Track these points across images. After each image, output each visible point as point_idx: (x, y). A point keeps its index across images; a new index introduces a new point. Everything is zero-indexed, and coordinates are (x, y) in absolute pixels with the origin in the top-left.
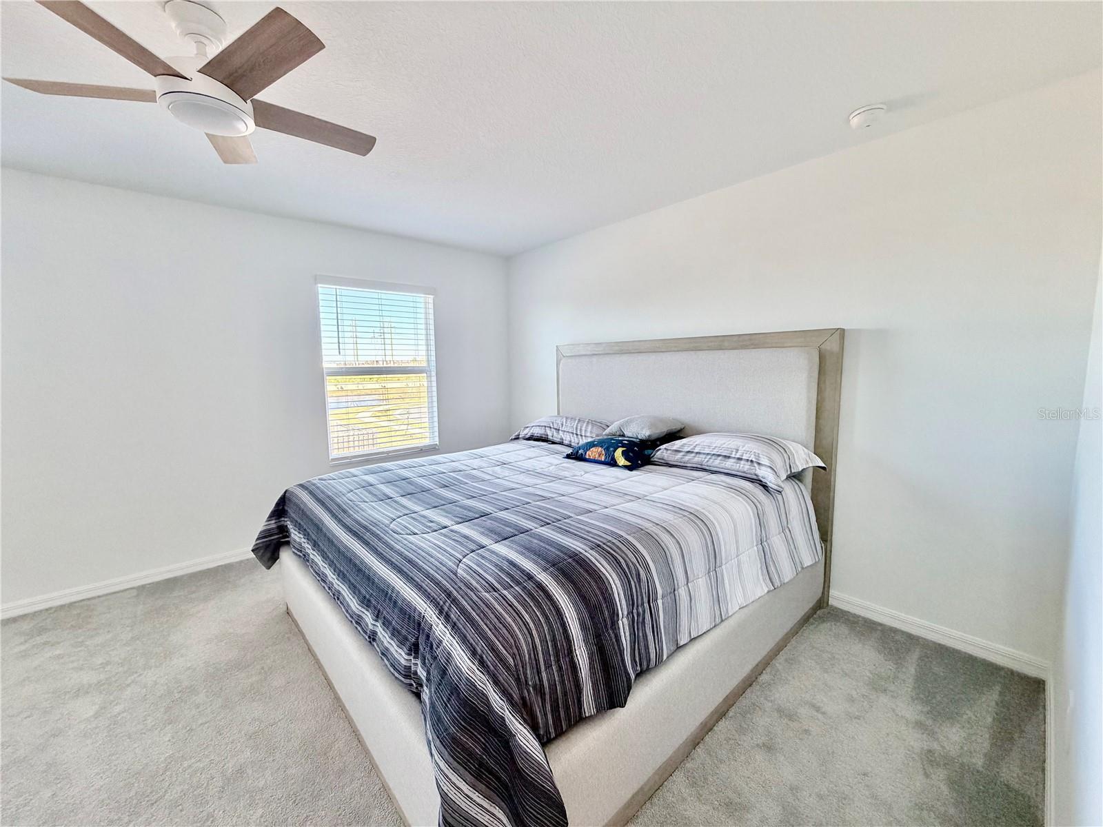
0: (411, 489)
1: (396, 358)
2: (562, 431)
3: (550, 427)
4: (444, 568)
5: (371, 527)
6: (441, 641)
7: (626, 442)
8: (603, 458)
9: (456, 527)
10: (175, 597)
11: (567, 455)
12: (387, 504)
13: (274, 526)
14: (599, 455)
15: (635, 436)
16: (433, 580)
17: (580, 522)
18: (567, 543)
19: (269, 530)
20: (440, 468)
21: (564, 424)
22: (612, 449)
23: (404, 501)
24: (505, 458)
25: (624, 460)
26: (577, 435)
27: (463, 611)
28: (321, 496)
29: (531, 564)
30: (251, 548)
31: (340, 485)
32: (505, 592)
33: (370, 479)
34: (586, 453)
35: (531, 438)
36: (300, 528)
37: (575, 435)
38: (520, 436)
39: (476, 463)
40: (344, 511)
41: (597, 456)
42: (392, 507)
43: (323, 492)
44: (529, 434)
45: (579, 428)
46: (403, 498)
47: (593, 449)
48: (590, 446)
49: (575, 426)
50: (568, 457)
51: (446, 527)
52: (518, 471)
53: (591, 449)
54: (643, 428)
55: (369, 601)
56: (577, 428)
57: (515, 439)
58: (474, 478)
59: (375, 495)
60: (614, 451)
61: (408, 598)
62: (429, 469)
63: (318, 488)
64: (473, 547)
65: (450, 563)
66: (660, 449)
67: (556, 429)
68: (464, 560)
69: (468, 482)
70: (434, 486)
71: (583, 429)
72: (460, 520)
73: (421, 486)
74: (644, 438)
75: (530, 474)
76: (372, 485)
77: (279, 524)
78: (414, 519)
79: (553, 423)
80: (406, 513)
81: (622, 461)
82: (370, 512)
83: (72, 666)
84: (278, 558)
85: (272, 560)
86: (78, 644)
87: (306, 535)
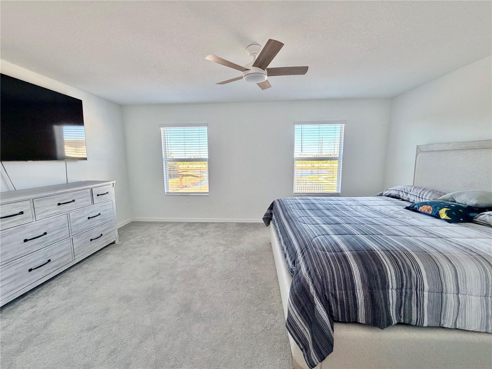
0: (313, 207)
1: (323, 154)
2: (409, 194)
3: (402, 191)
4: (309, 237)
5: (292, 218)
6: (299, 262)
7: (453, 206)
8: (430, 213)
9: (322, 225)
11: (406, 207)
12: (302, 212)
13: (269, 212)
14: (428, 210)
15: (464, 203)
16: (303, 240)
17: (387, 239)
18: (370, 244)
19: (268, 213)
20: (331, 202)
21: (412, 190)
22: (438, 208)
23: (308, 212)
24: (367, 203)
25: (446, 215)
26: (419, 197)
27: (309, 253)
28: (282, 204)
29: (345, 247)
30: (262, 218)
31: (289, 201)
32: (328, 253)
33: (300, 201)
34: (419, 208)
35: (389, 196)
36: (275, 214)
37: (418, 198)
38: (383, 194)
39: (349, 203)
40: (286, 211)
41: (426, 211)
42: (303, 213)
43: (283, 203)
44: (388, 194)
45: (422, 193)
46: (308, 211)
47: (425, 206)
48: (423, 204)
49: (419, 192)
50: (407, 208)
51: (318, 224)
52: (369, 210)
53: (423, 206)
54: (471, 199)
55: (286, 243)
56: (420, 194)
57: (380, 195)
58: (345, 209)
59: (299, 207)
60: (440, 210)
61: (294, 244)
62: (326, 202)
63: (282, 201)
64: (324, 233)
65: (312, 236)
66: (484, 214)
67: (406, 193)
68: (318, 237)
69: (340, 209)
70: (324, 208)
71: (425, 194)
72: (325, 223)
73: (318, 208)
74: (472, 205)
75: (376, 213)
76: (300, 204)
77: (271, 212)
78: (308, 218)
79: (404, 189)
80: (307, 216)
81: (444, 215)
82: (294, 213)
83: (221, 238)
84: (270, 224)
85: (268, 224)
86: (223, 233)
87: (276, 217)
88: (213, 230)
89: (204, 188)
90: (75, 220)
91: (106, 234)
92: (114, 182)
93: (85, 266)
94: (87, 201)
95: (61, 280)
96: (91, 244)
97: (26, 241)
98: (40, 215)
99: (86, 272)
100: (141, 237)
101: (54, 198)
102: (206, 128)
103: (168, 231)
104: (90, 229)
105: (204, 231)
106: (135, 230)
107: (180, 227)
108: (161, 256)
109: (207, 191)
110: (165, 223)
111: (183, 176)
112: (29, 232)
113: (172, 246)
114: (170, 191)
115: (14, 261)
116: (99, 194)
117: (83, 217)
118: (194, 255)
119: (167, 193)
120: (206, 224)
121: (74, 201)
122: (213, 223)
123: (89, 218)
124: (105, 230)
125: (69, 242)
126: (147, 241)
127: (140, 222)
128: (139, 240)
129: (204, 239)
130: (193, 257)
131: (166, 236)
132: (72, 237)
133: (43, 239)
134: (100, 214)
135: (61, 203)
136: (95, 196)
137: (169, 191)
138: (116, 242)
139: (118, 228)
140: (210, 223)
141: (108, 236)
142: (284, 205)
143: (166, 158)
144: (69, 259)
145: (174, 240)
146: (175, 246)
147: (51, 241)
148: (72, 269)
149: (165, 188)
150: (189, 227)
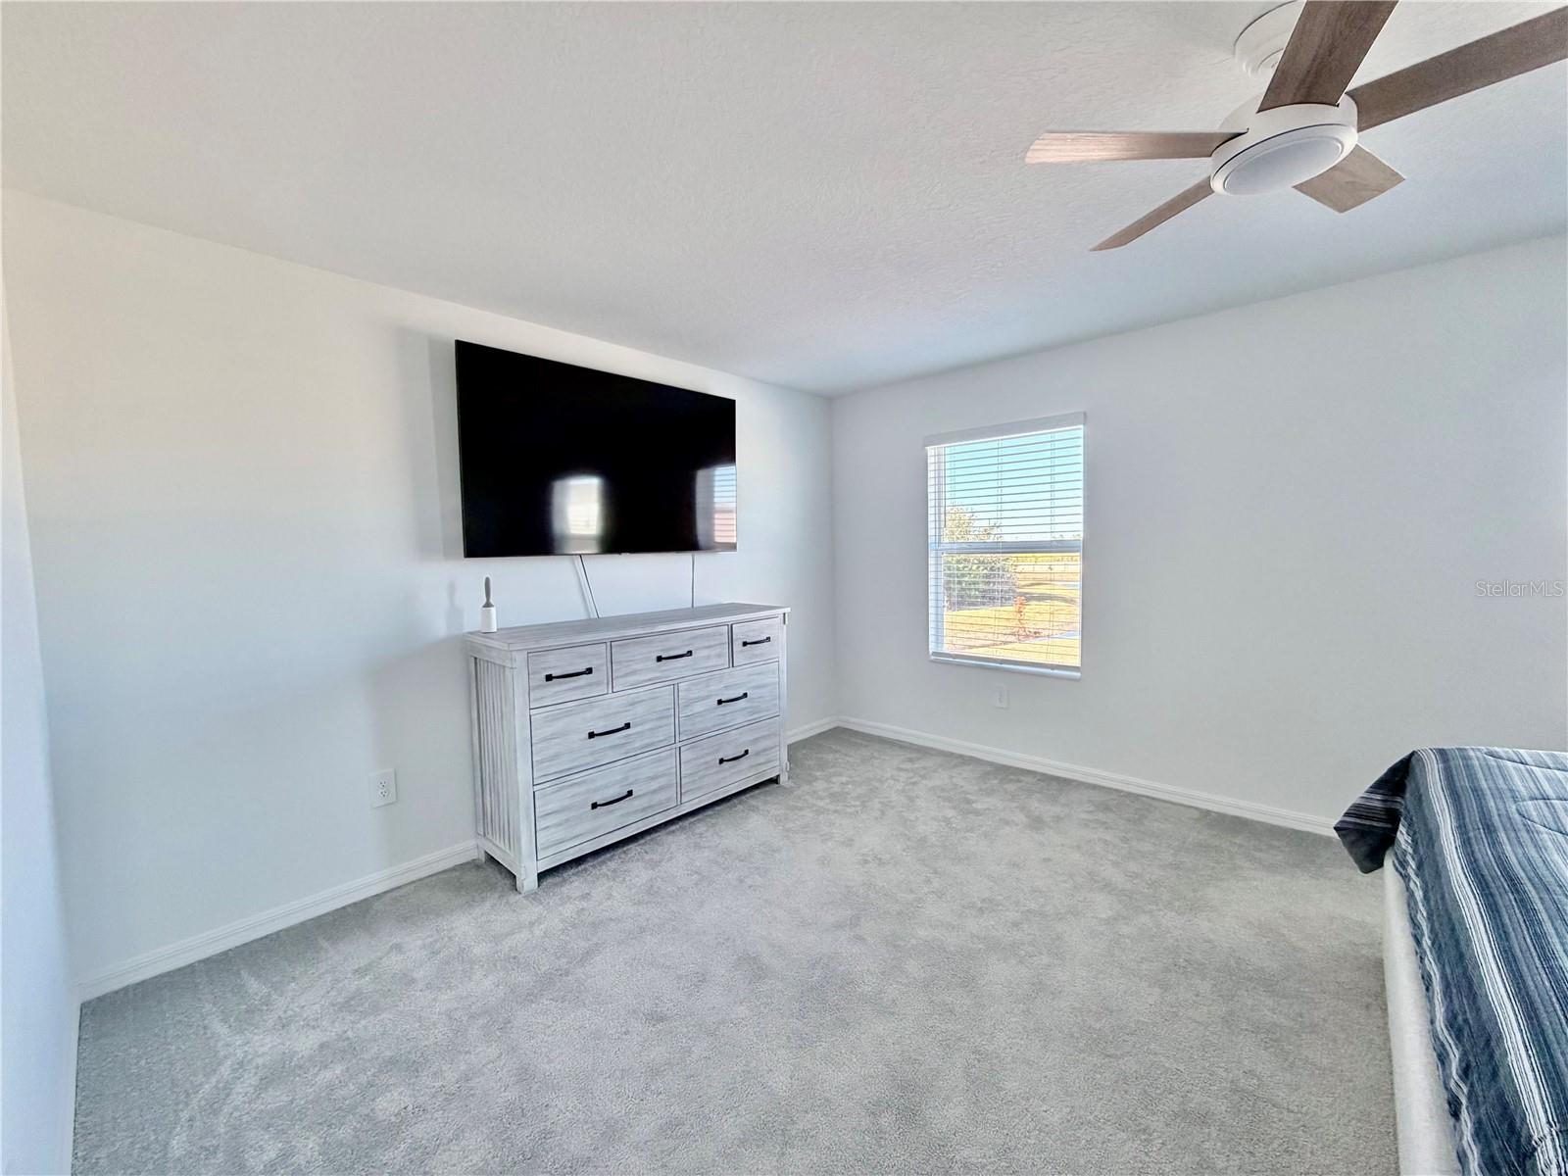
10: (1235, 843)
13: (1379, 804)
19: (1368, 808)
28: (1463, 782)
30: (1335, 822)
36: (1412, 832)
40: (1489, 829)
43: (1472, 777)
55: (1462, 1032)
63: (1468, 767)
77: (1389, 805)
83: (1111, 857)
84: (1380, 865)
85: (1372, 861)
86: (1125, 840)
87: (1415, 842)
88: (1084, 816)
89: (1065, 650)
90: (690, 703)
91: (757, 754)
92: (787, 610)
93: (700, 826)
94: (719, 656)
95: (647, 847)
96: (717, 773)
97: (592, 735)
98: (622, 680)
99: (697, 846)
100: (844, 779)
101: (651, 642)
102: (1079, 431)
103: (924, 782)
104: (721, 732)
105: (1047, 810)
106: (837, 756)
107: (965, 775)
108: (881, 863)
109: (1076, 662)
110: (924, 751)
111: (1030, 598)
112: (600, 717)
113: (923, 840)
114: (946, 649)
115: (568, 778)
116: (748, 641)
117: (708, 697)
118: (987, 895)
119: (935, 654)
120: (1064, 783)
121: (690, 653)
122: (1094, 787)
123: (720, 702)
124: (756, 740)
125: (671, 755)
126: (858, 797)
127: (856, 733)
128: (836, 789)
129: (1041, 844)
130: (984, 900)
131: (914, 795)
132: (679, 745)
133: (619, 738)
134: (745, 695)
135: (663, 656)
136: (738, 646)
137: (942, 647)
138: (783, 779)
139: (790, 742)
140: (1079, 785)
141: (762, 759)
142: (1477, 791)
143: (940, 543)
144: (668, 800)
145: (934, 819)
146: (933, 839)
147: (636, 745)
148: (673, 828)
149: (932, 638)
150: (995, 782)
